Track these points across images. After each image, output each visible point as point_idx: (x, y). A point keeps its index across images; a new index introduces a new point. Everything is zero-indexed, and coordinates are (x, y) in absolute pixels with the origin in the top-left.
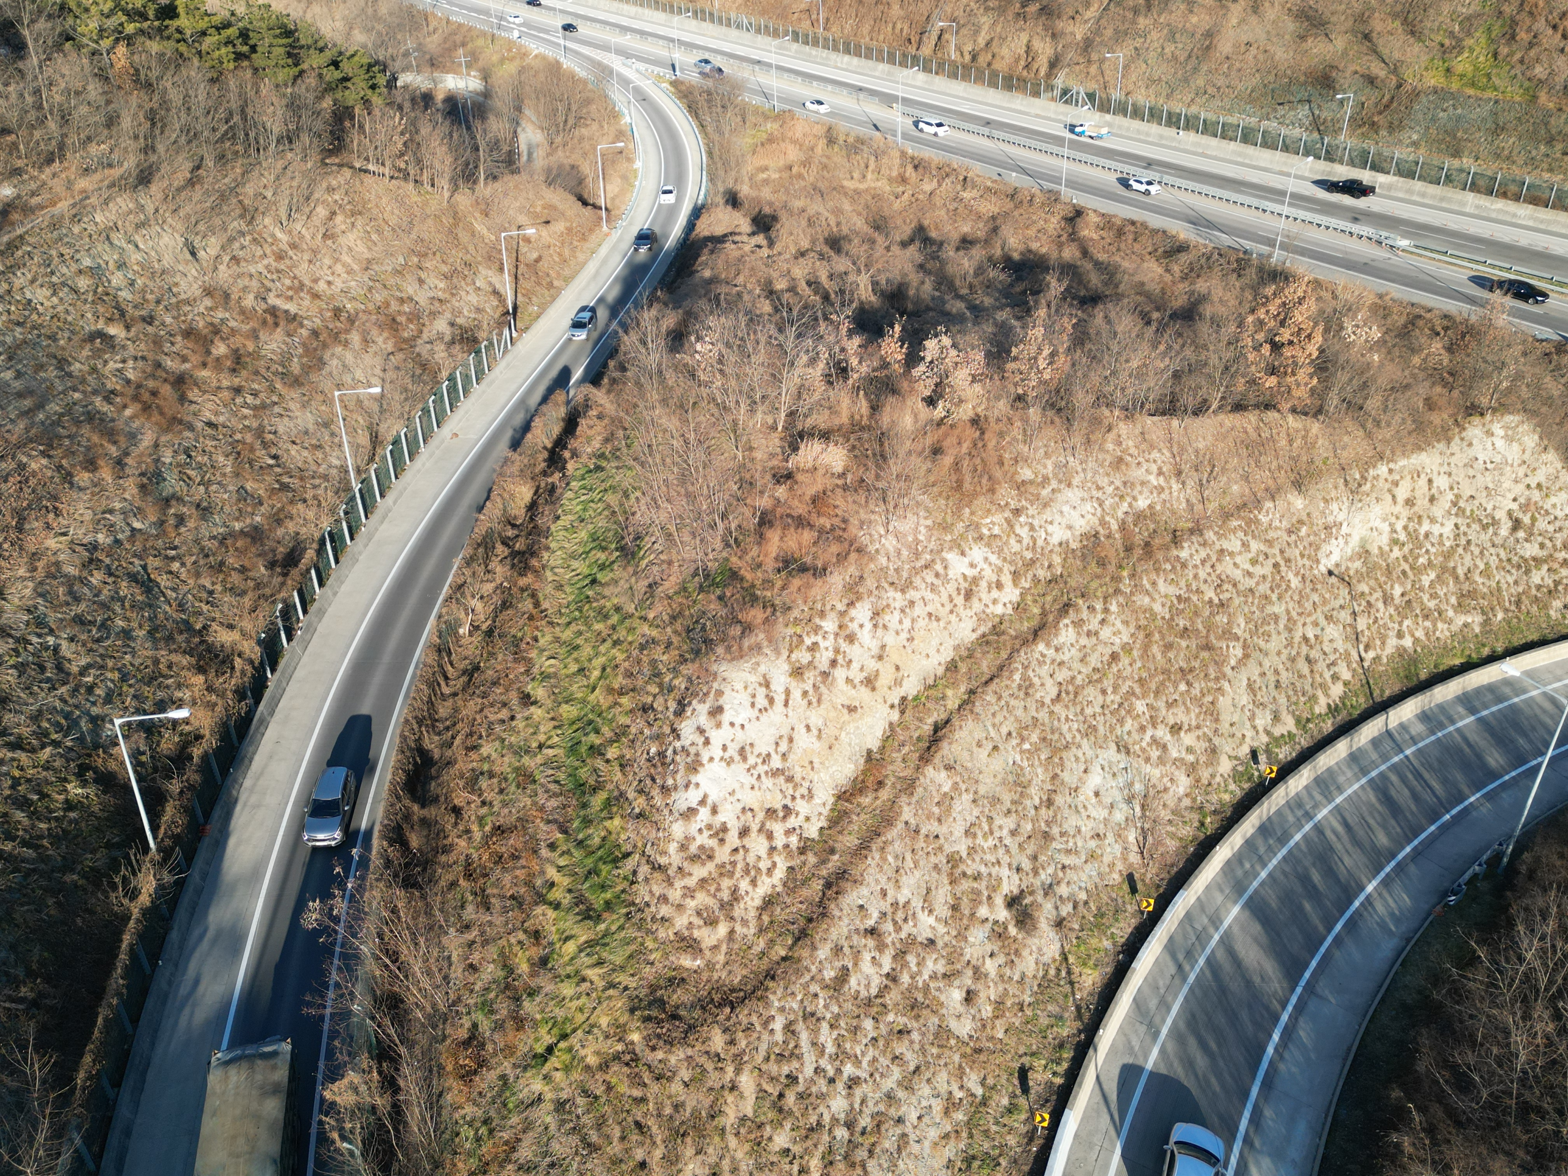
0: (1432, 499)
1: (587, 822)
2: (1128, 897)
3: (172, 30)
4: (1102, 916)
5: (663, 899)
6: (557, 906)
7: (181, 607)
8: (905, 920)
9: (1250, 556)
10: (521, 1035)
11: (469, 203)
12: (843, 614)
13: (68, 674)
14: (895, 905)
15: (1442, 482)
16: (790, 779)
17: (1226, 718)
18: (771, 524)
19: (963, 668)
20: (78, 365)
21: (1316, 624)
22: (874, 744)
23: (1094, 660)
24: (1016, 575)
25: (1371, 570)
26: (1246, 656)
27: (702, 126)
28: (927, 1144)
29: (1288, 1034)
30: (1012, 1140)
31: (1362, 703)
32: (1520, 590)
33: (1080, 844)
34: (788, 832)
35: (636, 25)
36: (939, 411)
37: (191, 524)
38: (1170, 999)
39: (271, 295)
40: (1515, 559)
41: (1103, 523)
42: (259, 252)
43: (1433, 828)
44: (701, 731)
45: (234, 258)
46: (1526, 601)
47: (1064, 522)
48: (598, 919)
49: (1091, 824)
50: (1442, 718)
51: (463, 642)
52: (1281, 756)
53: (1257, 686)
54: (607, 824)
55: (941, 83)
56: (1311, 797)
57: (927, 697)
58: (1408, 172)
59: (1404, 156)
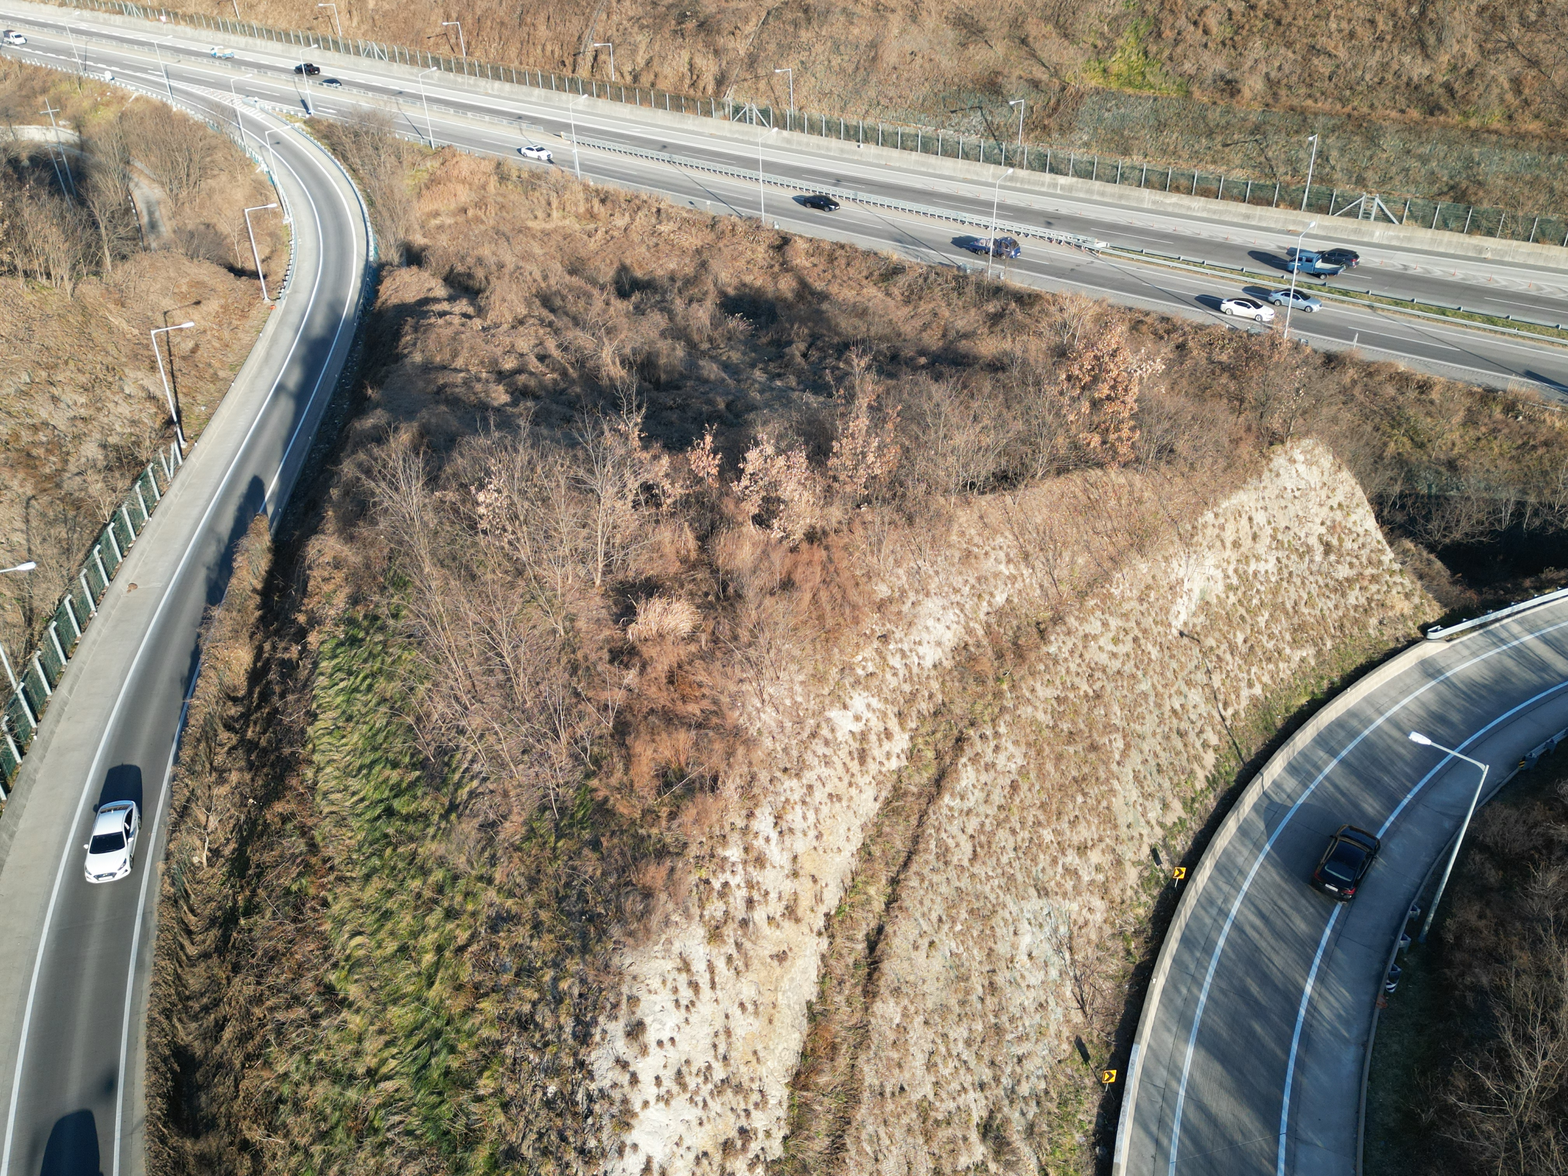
0: (1254, 537)
2: (1082, 1069)
4: (1065, 1102)
9: (1111, 635)
11: (97, 293)
12: (744, 831)
15: (1260, 518)
16: (738, 1088)
17: (1122, 821)
18: (636, 730)
19: (876, 850)
21: (1179, 693)
22: (812, 993)
23: (997, 797)
24: (901, 717)
25: (1214, 622)
26: (1128, 746)
27: (354, 171)
31: (1233, 766)
32: (1341, 613)
33: (1027, 1024)
34: (752, 1165)
35: (249, 57)
36: (775, 532)
40: (1332, 583)
41: (970, 631)
44: (622, 1063)
46: (1348, 624)
47: (932, 639)
50: (1310, 768)
51: (202, 876)
52: (1179, 848)
53: (1142, 776)
55: (604, 106)
56: (1219, 889)
57: (852, 906)
58: (1085, 173)
59: (1078, 157)
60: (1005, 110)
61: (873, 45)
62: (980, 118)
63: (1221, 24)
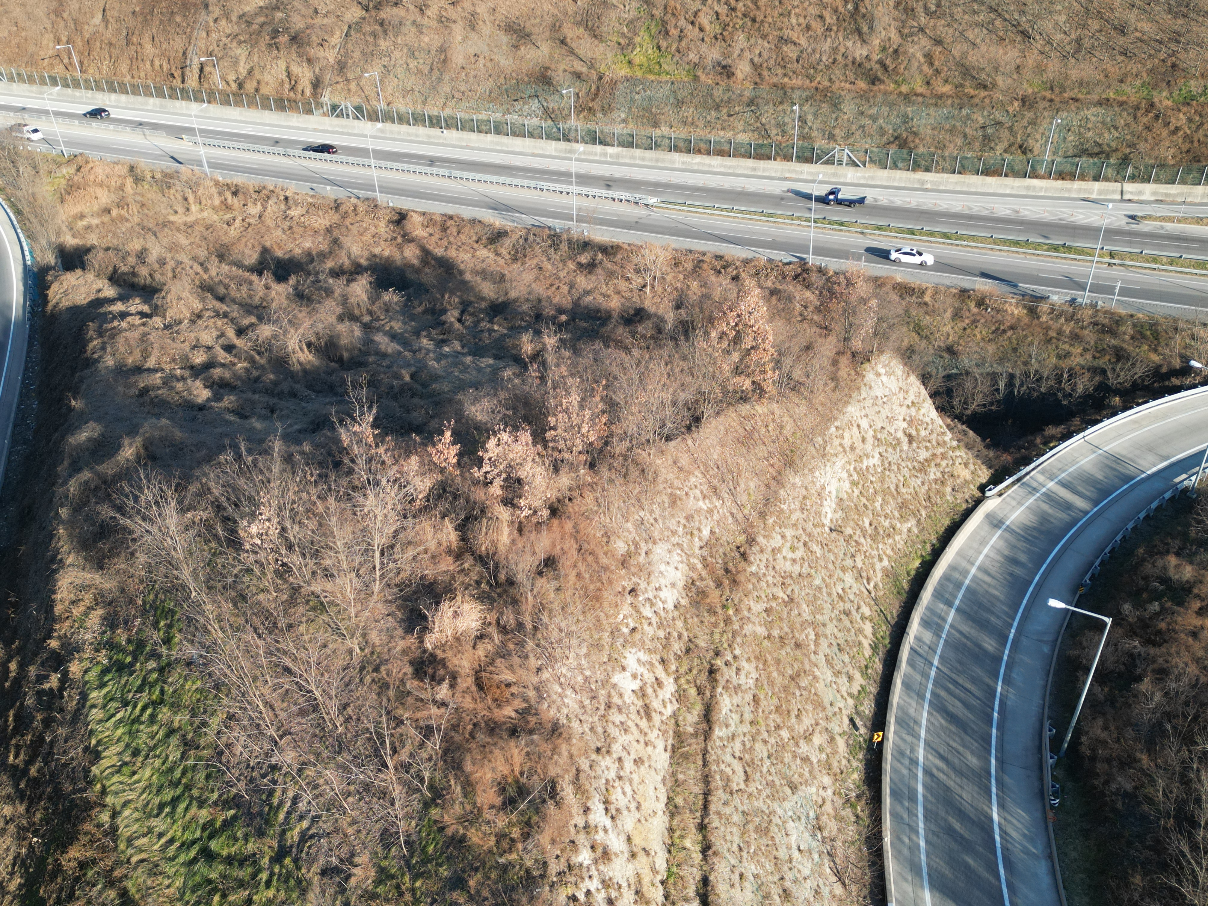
0: (863, 440)
9: (789, 544)
12: (587, 829)
15: (864, 424)
17: (826, 702)
19: (679, 801)
21: (839, 579)
23: (747, 714)
24: (664, 664)
25: (848, 514)
26: (817, 636)
31: (885, 631)
32: (927, 488)
40: (917, 466)
43: (994, 731)
46: (933, 496)
47: (667, 582)
50: (936, 619)
52: (867, 712)
58: (628, 143)
59: (620, 131)
60: (557, 97)
61: (442, 50)
62: (537, 104)
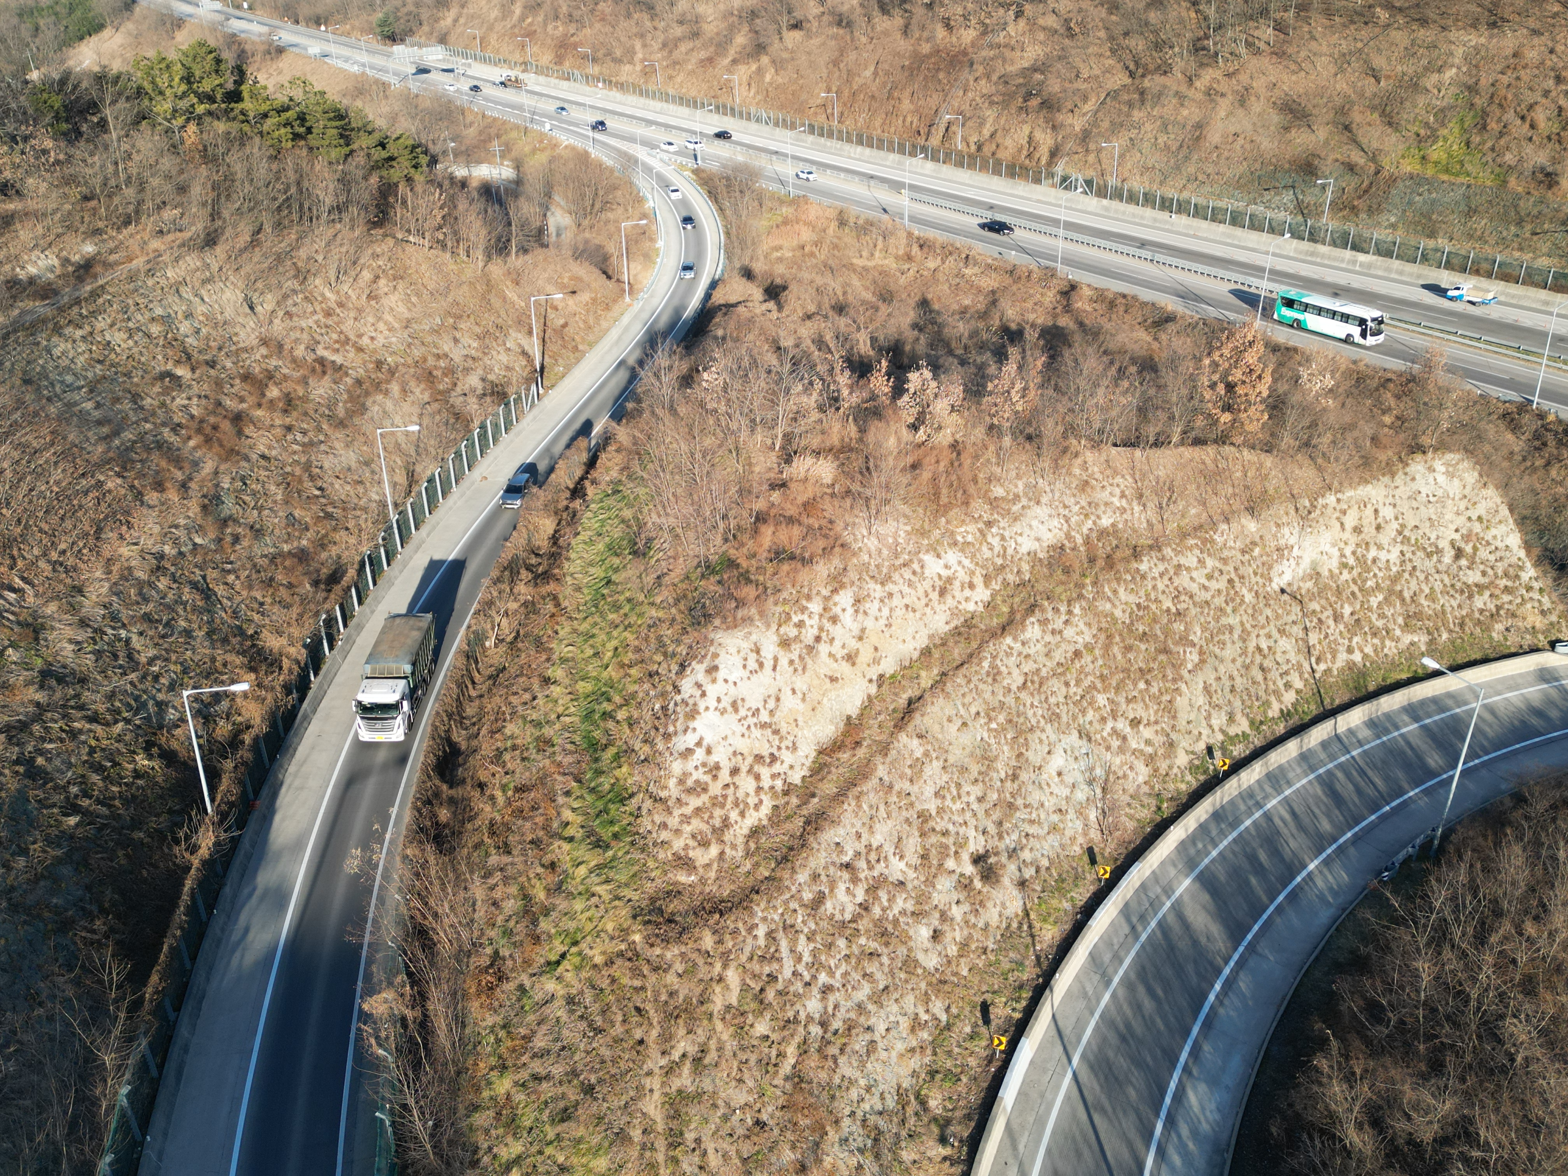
0: (1378, 528)
1: (599, 773)
2: (1087, 867)
3: (236, 112)
4: (1063, 881)
5: (664, 826)
6: (571, 839)
7: (235, 614)
8: (878, 861)
9: (1206, 571)
10: (537, 949)
11: (501, 272)
12: (827, 599)
13: (138, 663)
14: (869, 847)
15: (1387, 512)
16: (776, 732)
18: (765, 521)
19: (936, 654)
20: (149, 400)
21: (1269, 636)
22: (854, 712)
23: (1058, 656)
24: (987, 579)
25: (1321, 592)
26: (1202, 661)
27: (721, 210)
28: (894, 1054)
29: (1229, 984)
30: (972, 1062)
31: (1314, 709)
32: (1464, 613)
33: (1043, 817)
34: (774, 776)
35: (661, 119)
36: (921, 435)
37: (245, 543)
38: (1122, 954)
39: (320, 347)
40: (1458, 585)
41: (1068, 536)
42: (310, 309)
43: (1373, 817)
44: (699, 686)
45: (287, 313)
46: (1469, 624)
47: (1033, 534)
48: (608, 847)
49: (1053, 800)
50: (1388, 725)
51: (489, 653)
52: (1235, 753)
53: (1213, 689)
54: (617, 773)
55: (948, 171)
56: (1262, 788)
57: (903, 676)
58: (1386, 252)
59: (1381, 237)
60: (1317, 191)
61: (1199, 126)
62: (1291, 197)
63: (1549, 119)
